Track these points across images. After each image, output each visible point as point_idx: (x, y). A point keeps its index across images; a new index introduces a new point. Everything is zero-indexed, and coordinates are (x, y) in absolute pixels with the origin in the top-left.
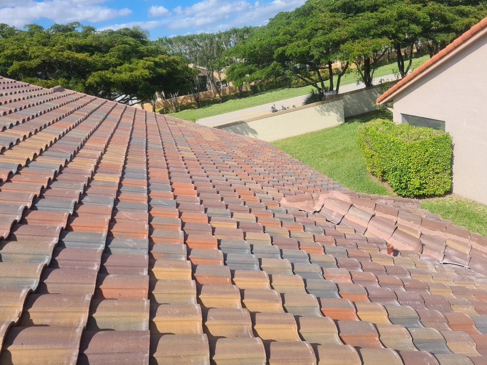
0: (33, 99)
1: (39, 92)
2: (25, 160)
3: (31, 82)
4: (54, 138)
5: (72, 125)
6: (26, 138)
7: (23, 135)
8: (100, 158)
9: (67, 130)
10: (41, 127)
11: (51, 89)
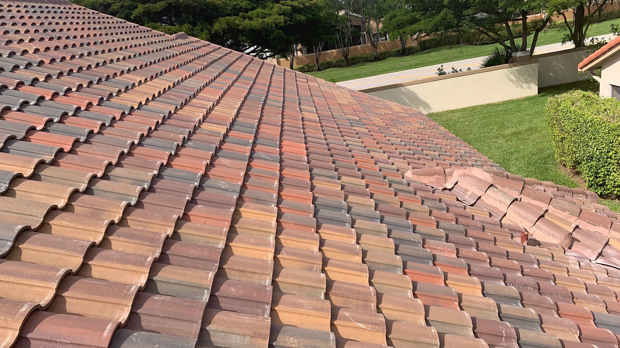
0: (154, 45)
1: (161, 39)
2: (137, 103)
3: (155, 28)
4: (168, 85)
5: (188, 74)
6: (142, 84)
7: (138, 80)
8: (211, 109)
9: (182, 79)
10: (157, 74)
11: (174, 35)
